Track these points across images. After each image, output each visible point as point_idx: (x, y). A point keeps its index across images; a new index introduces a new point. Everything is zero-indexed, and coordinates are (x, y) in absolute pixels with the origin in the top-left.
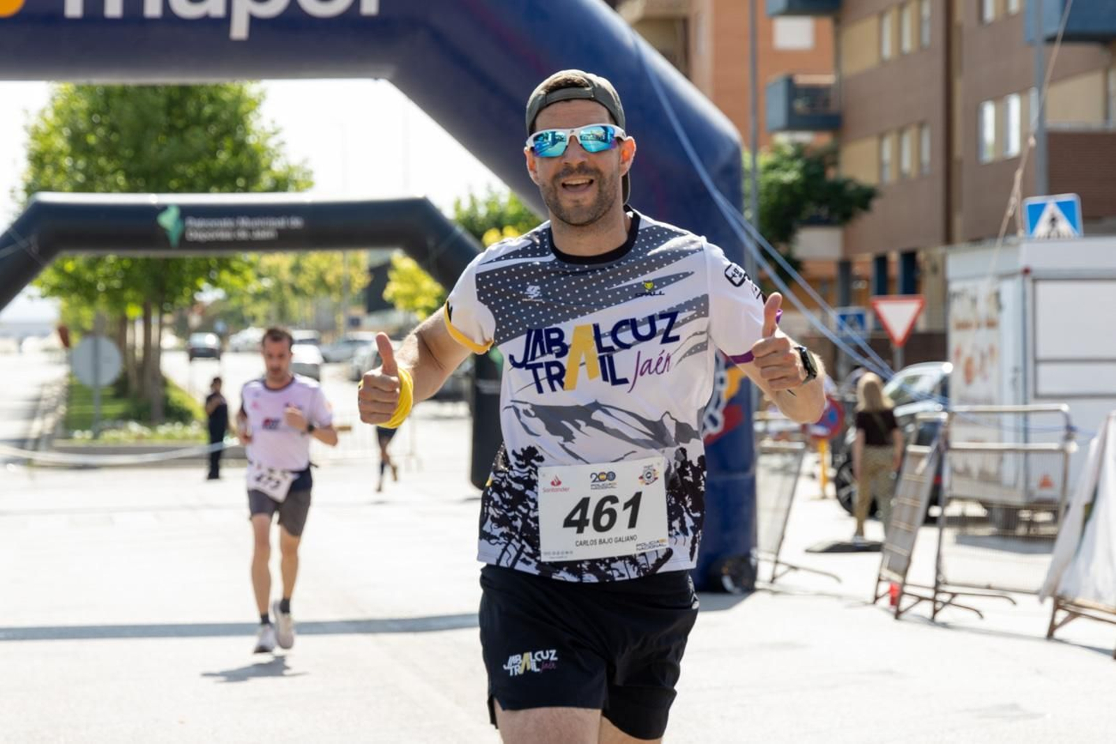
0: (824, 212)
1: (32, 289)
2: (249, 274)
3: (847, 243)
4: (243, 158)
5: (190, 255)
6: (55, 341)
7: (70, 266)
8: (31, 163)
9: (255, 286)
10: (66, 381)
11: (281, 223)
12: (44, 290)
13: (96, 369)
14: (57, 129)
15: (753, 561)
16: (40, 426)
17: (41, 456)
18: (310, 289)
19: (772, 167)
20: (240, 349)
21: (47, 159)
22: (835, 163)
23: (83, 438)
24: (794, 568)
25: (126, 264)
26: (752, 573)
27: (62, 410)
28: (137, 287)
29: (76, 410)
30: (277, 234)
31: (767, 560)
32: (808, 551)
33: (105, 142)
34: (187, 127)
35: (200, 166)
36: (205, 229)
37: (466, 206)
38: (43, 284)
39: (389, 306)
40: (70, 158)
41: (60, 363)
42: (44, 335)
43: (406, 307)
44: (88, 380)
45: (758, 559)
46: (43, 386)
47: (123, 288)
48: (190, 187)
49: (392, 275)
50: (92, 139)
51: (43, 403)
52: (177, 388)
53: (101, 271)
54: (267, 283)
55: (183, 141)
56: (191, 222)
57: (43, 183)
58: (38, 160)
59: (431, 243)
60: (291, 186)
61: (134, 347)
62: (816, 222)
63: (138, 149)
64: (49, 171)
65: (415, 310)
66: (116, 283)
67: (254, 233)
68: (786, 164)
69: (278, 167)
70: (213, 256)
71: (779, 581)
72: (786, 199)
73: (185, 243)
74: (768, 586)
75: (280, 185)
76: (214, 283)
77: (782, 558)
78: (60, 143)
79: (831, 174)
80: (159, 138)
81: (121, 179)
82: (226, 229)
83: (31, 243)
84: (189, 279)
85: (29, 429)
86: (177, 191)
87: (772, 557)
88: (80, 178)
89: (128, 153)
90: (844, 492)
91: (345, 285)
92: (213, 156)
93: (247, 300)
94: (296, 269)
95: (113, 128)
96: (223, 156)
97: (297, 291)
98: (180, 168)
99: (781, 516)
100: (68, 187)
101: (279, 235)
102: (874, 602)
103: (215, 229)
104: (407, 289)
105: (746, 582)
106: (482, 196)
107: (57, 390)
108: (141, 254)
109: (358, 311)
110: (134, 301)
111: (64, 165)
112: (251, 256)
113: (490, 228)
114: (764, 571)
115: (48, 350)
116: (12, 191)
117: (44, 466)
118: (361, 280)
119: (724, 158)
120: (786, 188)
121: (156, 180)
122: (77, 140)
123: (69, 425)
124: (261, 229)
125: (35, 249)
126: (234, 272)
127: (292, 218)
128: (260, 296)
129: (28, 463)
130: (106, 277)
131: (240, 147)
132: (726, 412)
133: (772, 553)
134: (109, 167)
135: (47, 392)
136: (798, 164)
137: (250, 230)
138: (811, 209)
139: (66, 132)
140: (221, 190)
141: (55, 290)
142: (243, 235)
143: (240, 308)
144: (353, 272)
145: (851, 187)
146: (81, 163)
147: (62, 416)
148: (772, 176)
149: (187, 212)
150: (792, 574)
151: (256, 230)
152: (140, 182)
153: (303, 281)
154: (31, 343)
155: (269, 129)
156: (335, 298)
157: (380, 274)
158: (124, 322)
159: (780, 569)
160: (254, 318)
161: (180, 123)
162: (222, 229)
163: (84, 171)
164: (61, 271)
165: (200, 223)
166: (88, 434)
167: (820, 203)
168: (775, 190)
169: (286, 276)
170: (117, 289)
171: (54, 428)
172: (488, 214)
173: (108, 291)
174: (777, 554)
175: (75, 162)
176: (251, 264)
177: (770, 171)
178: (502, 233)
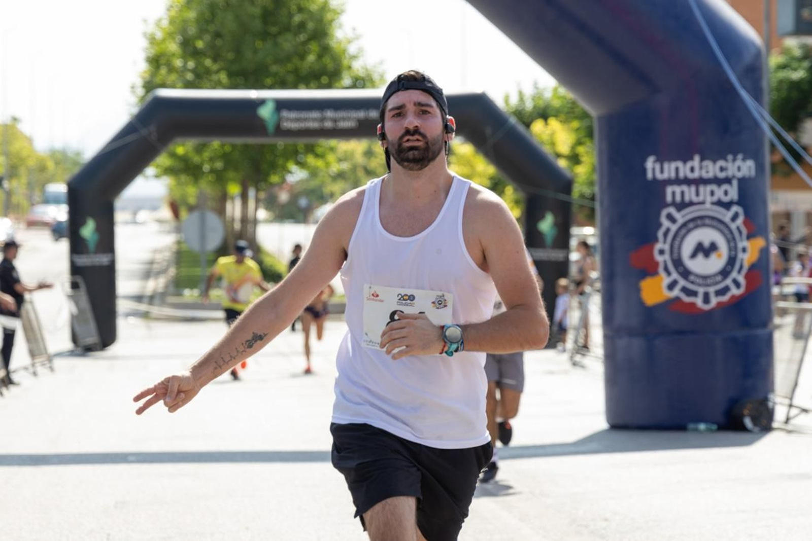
1: (150, 171)
2: (331, 158)
4: (327, 60)
5: (281, 143)
6: (166, 213)
7: (180, 150)
8: (149, 64)
9: (335, 168)
10: (175, 248)
11: (361, 114)
12: (159, 171)
13: (203, 237)
14: (170, 35)
15: (770, 404)
16: (154, 285)
17: (156, 310)
19: (782, 67)
21: (163, 61)
23: (191, 296)
24: (805, 411)
25: (228, 149)
26: (770, 415)
27: (172, 271)
28: (236, 169)
29: (185, 271)
30: (358, 124)
31: (781, 404)
33: (212, 46)
34: (280, 33)
35: (290, 66)
36: (297, 120)
37: (514, 101)
38: (157, 167)
40: (181, 60)
41: (169, 232)
42: (154, 208)
44: (195, 246)
45: (775, 403)
46: (156, 251)
47: (225, 169)
48: (283, 85)
50: (200, 44)
51: (156, 266)
52: (268, 254)
53: (207, 154)
54: (345, 166)
55: (276, 44)
56: (285, 114)
57: (158, 80)
58: (156, 61)
59: (488, 131)
60: (368, 84)
61: (233, 220)
63: (238, 51)
64: (163, 71)
66: (219, 165)
67: (337, 123)
68: (794, 64)
69: (358, 66)
70: (301, 142)
71: (792, 422)
72: (795, 94)
73: (280, 132)
74: (783, 426)
75: (359, 82)
76: (302, 165)
77: (796, 402)
78: (173, 47)
80: (256, 44)
81: (223, 77)
82: (314, 120)
83: (151, 131)
84: (280, 161)
85: (145, 287)
86: (271, 87)
87: (787, 401)
88: (190, 76)
89: (230, 56)
92: (302, 57)
93: (328, 180)
94: (369, 153)
95: (218, 35)
96: (311, 58)
98: (274, 68)
99: (795, 367)
100: (180, 84)
101: (360, 124)
103: (306, 120)
105: (764, 422)
106: (529, 92)
107: (167, 255)
108: (239, 141)
110: (234, 180)
111: (176, 66)
112: (333, 142)
113: (537, 118)
114: (780, 413)
115: (160, 221)
116: (133, 87)
117: (158, 319)
120: (795, 85)
121: (254, 79)
122: (187, 45)
123: (179, 284)
124: (344, 119)
125: (154, 137)
126: (317, 156)
127: (370, 111)
128: (337, 176)
129: (145, 315)
130: (211, 160)
131: (325, 50)
132: (747, 277)
133: (786, 397)
134: (215, 67)
135: (159, 257)
136: (803, 64)
137: (335, 121)
139: (179, 38)
140: (308, 87)
141: (168, 171)
142: (328, 124)
143: (320, 187)
146: (191, 64)
147: (173, 277)
148: (783, 74)
149: (281, 105)
150: (803, 416)
151: (339, 121)
152: (240, 80)
153: (374, 163)
154: (145, 215)
155: (350, 35)
158: (224, 198)
159: (794, 411)
160: (331, 195)
161: (274, 30)
162: (312, 120)
163: (194, 71)
164: (173, 155)
165: (293, 115)
166: (196, 292)
168: (785, 86)
169: (360, 159)
170: (219, 170)
171: (166, 287)
172: (535, 107)
173: (212, 171)
174: (791, 399)
175: (185, 63)
176: (332, 149)
177: (781, 70)
178: (546, 123)
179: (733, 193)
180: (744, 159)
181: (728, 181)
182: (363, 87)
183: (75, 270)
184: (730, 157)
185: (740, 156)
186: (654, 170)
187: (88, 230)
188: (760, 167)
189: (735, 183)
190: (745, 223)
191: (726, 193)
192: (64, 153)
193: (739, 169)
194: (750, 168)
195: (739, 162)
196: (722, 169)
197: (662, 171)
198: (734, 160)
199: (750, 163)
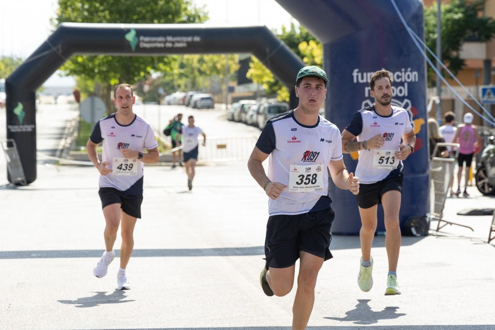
0: (476, 34)
2: (174, 65)
3: (488, 50)
4: (171, 4)
5: (142, 55)
6: (72, 98)
7: (80, 60)
8: (60, 6)
9: (176, 71)
10: (78, 119)
11: (189, 39)
12: (68, 72)
13: (93, 114)
15: (428, 220)
16: (63, 143)
18: (208, 72)
19: (449, 11)
20: (172, 103)
21: (69, 4)
22: (482, 9)
24: (448, 223)
25: (110, 58)
26: (427, 226)
27: (76, 134)
28: (115, 72)
29: (82, 135)
32: (458, 214)
35: (149, 8)
36: (150, 42)
38: (66, 69)
39: (250, 81)
40: (81, 3)
41: (75, 110)
42: (68, 95)
43: (258, 82)
44: (88, 120)
45: (430, 219)
46: (67, 121)
47: (108, 71)
48: (143, 20)
49: (251, 65)
51: (66, 131)
53: (96, 62)
56: (142, 38)
57: (65, 17)
58: (64, 4)
59: (268, 50)
60: (197, 20)
62: (471, 40)
64: (70, 9)
65: (262, 83)
66: (104, 69)
67: (175, 44)
68: (456, 10)
69: (191, 9)
70: (155, 55)
71: (440, 230)
72: (456, 27)
73: (139, 49)
74: (435, 233)
75: (191, 19)
76: (156, 69)
77: (443, 218)
79: (480, 15)
81: (107, 14)
82: (161, 42)
83: (58, 48)
84: (143, 67)
85: (58, 145)
86: (136, 22)
88: (86, 14)
90: (480, 183)
91: (227, 70)
92: (156, 3)
93: (176, 77)
94: (201, 61)
96: (161, 3)
97: (201, 73)
98: (138, 9)
100: (80, 20)
101: (188, 45)
102: (489, 242)
103: (155, 42)
104: (259, 72)
105: (423, 230)
107: (74, 123)
108: (117, 55)
109: (233, 84)
110: (115, 77)
111: (78, 6)
112: (175, 56)
113: (302, 41)
114: (433, 225)
115: (70, 102)
116: (51, 20)
117: (64, 165)
118: (235, 67)
119: (414, 10)
120: (456, 22)
121: (125, 16)
123: (78, 143)
124: (179, 42)
125: (61, 51)
126: (165, 64)
127: (195, 37)
128: (181, 75)
129: (56, 163)
130: (99, 65)
134: (101, 8)
135: (68, 125)
136: (462, 10)
137: (173, 43)
138: (469, 33)
140: (159, 22)
141: (73, 72)
142: (169, 45)
143: (172, 81)
144: (231, 62)
145: (490, 21)
146: (86, 6)
147: (75, 138)
148: (449, 16)
149: (139, 33)
150: (448, 226)
151: (176, 42)
152: (117, 17)
153: (204, 67)
154: (61, 99)
156: (221, 76)
157: (245, 65)
158: (109, 89)
159: (442, 224)
160: (179, 86)
162: (159, 42)
163: (87, 10)
164: (75, 62)
165: (147, 39)
167: (474, 30)
168: (450, 23)
169: (196, 64)
170: (105, 72)
171: (71, 144)
173: (100, 72)
174: (440, 216)
175: (83, 5)
176: (175, 60)
177: (448, 14)
178: (308, 44)
179: (405, 92)
180: (411, 71)
181: (402, 84)
182: (193, 22)
183: (10, 135)
184: (403, 70)
185: (409, 69)
186: (357, 77)
187: (19, 110)
188: (421, 76)
189: (406, 85)
190: (412, 109)
191: (401, 91)
192: (11, 59)
193: (409, 77)
194: (415, 75)
195: (408, 73)
196: (398, 77)
197: (362, 78)
198: (406, 72)
199: (415, 73)
